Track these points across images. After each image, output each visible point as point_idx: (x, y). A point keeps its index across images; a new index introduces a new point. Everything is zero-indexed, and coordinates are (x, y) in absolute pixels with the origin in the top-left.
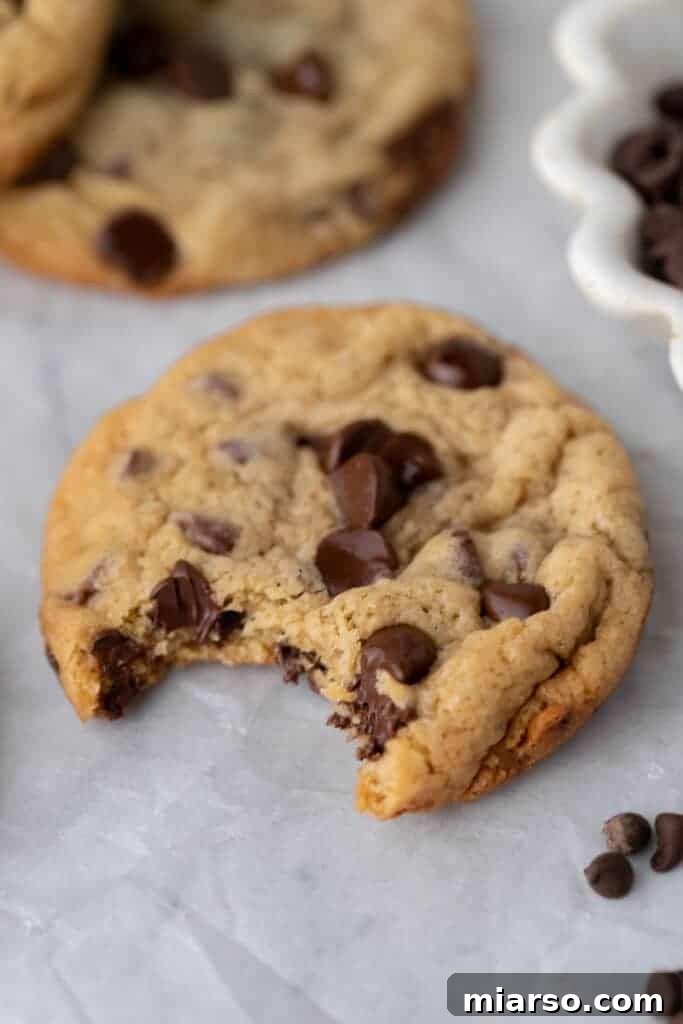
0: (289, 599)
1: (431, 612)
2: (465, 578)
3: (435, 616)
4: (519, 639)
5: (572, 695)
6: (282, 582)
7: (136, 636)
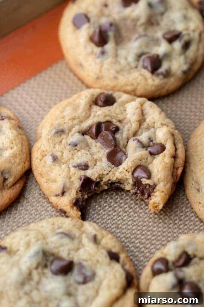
0: (109, 172)
1: (142, 160)
2: (143, 149)
3: (143, 161)
4: (166, 158)
5: (181, 164)
6: (105, 169)
7: (80, 197)
